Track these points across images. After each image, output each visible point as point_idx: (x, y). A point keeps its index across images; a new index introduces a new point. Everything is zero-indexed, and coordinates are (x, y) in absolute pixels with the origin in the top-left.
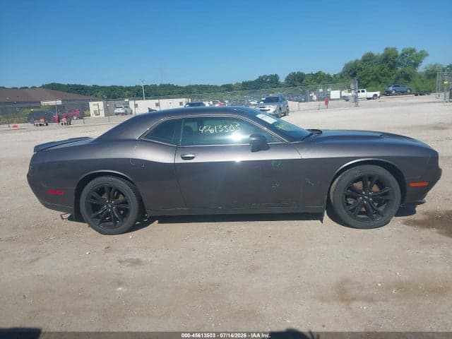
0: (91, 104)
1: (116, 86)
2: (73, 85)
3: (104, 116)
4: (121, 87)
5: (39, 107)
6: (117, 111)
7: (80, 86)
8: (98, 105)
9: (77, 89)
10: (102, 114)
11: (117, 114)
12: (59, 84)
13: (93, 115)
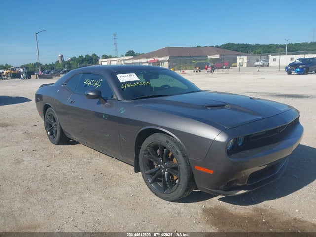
0: (238, 58)
1: (273, 45)
2: (242, 44)
3: (246, 67)
4: (277, 46)
5: (205, 60)
6: (256, 63)
7: (247, 44)
8: (243, 59)
9: (244, 47)
10: (245, 65)
11: (256, 66)
12: (233, 44)
13: (238, 66)
